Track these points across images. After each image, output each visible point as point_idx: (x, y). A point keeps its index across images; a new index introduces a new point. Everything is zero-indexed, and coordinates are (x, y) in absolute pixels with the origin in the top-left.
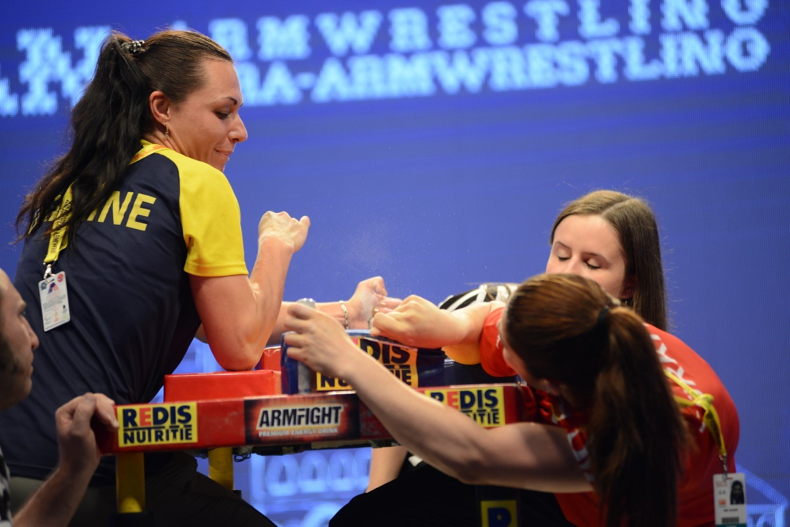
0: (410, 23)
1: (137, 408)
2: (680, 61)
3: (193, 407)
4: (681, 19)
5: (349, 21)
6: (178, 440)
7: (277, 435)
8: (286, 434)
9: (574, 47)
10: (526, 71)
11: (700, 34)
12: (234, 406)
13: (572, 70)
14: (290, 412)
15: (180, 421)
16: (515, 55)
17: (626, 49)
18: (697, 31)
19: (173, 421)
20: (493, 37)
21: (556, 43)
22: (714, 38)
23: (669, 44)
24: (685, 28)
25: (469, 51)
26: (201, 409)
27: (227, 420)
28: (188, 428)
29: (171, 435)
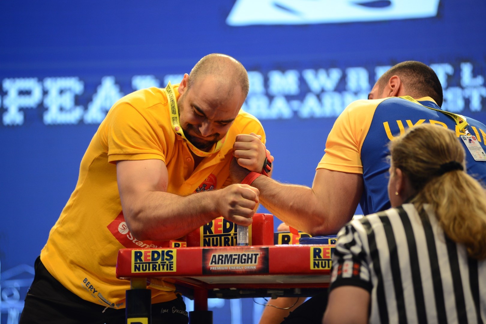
1: (143, 251)
3: (174, 252)
7: (221, 269)
8: (226, 269)
14: (228, 256)
28: (171, 264)
29: (161, 267)
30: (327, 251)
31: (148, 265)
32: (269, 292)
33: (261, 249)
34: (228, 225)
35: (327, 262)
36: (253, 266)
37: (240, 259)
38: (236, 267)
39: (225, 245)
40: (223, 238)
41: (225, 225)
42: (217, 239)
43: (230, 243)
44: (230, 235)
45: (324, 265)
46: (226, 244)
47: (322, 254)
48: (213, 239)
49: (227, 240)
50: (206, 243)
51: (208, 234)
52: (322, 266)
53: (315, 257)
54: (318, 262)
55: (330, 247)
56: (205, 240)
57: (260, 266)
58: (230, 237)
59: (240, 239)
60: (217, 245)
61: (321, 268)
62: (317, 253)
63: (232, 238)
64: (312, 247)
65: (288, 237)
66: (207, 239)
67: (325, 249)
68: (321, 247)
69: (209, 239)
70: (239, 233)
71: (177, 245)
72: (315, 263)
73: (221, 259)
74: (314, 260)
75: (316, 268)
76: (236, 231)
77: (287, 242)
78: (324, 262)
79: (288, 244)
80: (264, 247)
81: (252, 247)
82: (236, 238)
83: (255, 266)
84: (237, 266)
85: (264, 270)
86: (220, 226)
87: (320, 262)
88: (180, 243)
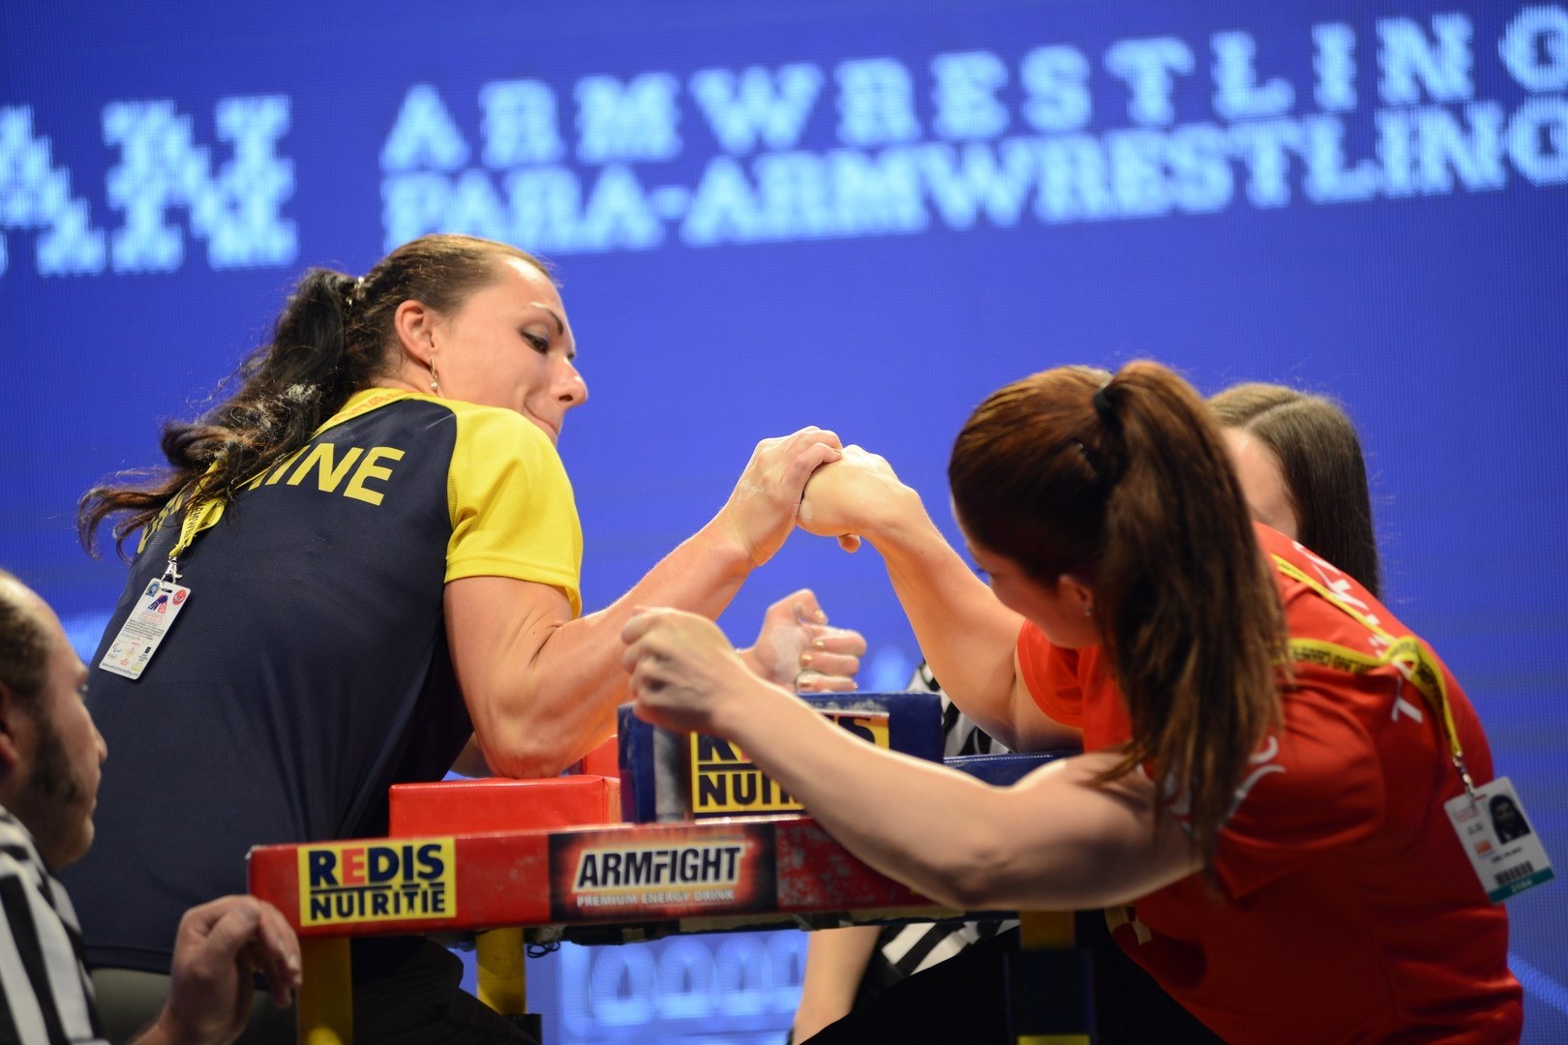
0: (877, 88)
1: (337, 848)
2: (1415, 164)
3: (447, 848)
4: (1418, 80)
5: (756, 85)
6: (418, 913)
7: (614, 903)
8: (631, 901)
9: (1206, 136)
10: (1109, 183)
11: (1457, 110)
12: (529, 845)
13: (1200, 180)
14: (639, 858)
15: (422, 875)
16: (1088, 152)
17: (1307, 140)
18: (1450, 105)
19: (408, 875)
20: (1042, 115)
21: (1168, 129)
22: (1485, 119)
23: (1393, 132)
24: (1425, 99)
25: (995, 145)
26: (461, 849)
27: (514, 874)
28: (438, 889)
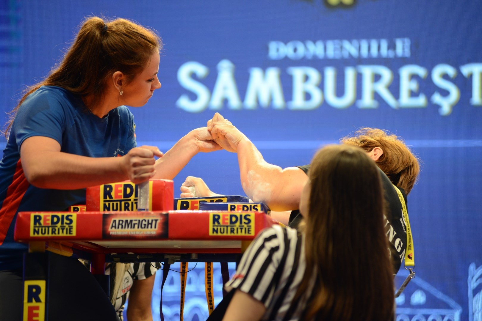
29: (61, 231)
30: (226, 217)
31: (47, 229)
32: (166, 257)
33: (162, 215)
34: (128, 190)
35: (225, 228)
36: (153, 231)
37: (140, 224)
38: (136, 233)
39: (125, 210)
40: (123, 203)
41: (125, 190)
42: (117, 204)
43: (130, 208)
44: (130, 200)
45: (222, 231)
46: (126, 208)
47: (221, 221)
48: (113, 204)
49: (127, 205)
50: (106, 208)
51: (108, 199)
52: (221, 232)
53: (214, 223)
54: (217, 228)
55: (229, 214)
56: (105, 205)
57: (160, 231)
58: (130, 202)
59: (140, 205)
60: (117, 210)
61: (219, 234)
62: (216, 219)
63: (132, 203)
64: (211, 213)
65: (187, 203)
66: (107, 204)
67: (224, 216)
68: (220, 213)
69: (109, 204)
70: (140, 199)
71: (76, 209)
72: (214, 230)
73: (121, 224)
74: (214, 226)
75: (215, 234)
76: (136, 196)
77: (186, 208)
78: (222, 228)
79: (187, 210)
80: (164, 213)
81: (152, 213)
82: (136, 203)
83: (154, 231)
84: (136, 231)
85: (164, 235)
86: (120, 191)
87: (219, 228)
88: (79, 207)
